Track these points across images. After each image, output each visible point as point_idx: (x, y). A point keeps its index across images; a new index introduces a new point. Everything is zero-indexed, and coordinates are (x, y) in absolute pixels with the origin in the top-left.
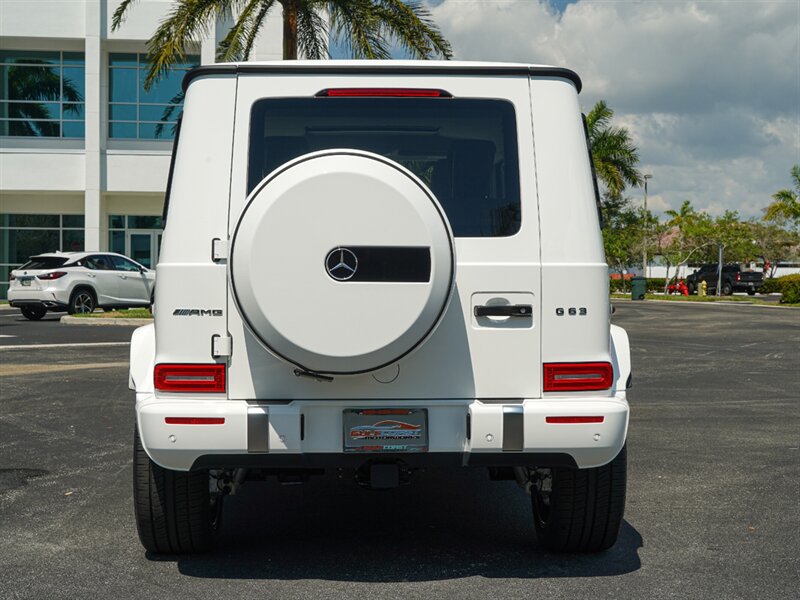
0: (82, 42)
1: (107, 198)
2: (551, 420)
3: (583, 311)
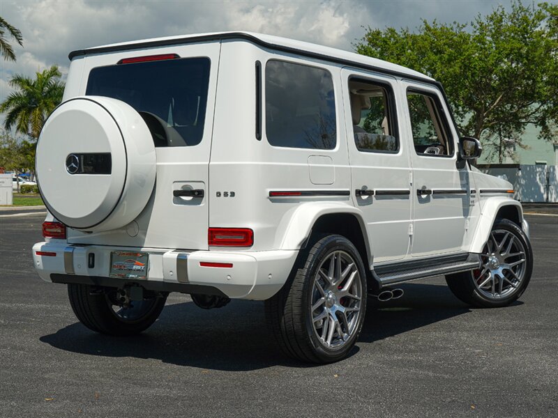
2: (203, 264)
3: (233, 194)
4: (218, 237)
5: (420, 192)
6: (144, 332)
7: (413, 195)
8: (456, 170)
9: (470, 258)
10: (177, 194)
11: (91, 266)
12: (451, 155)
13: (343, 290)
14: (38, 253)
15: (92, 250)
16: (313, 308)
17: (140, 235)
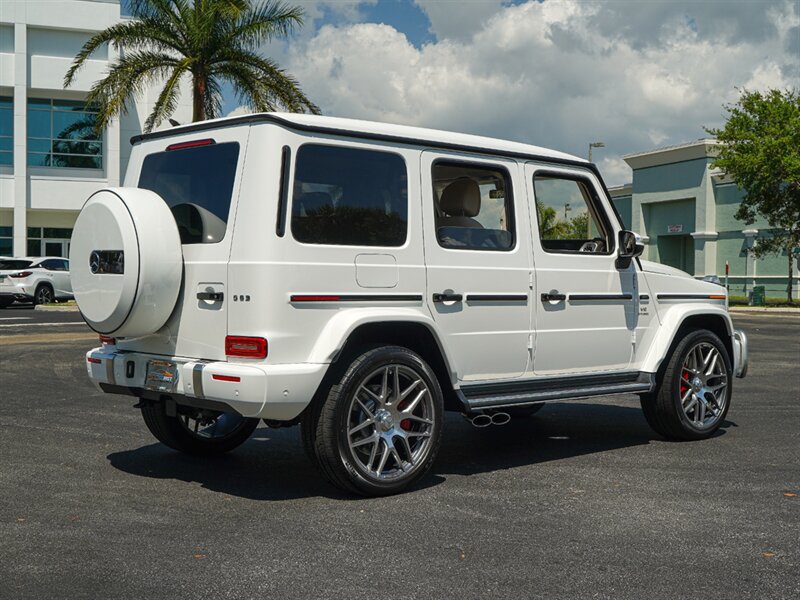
0: (12, 89)
1: (31, 213)
2: (216, 377)
3: (248, 298)
4: (236, 346)
5: (545, 298)
6: (232, 452)
7: (534, 300)
8: (613, 270)
9: (640, 378)
10: (201, 296)
11: (130, 375)
12: (611, 253)
13: (404, 411)
14: (90, 360)
15: (130, 357)
16: (350, 433)
17: (172, 342)
